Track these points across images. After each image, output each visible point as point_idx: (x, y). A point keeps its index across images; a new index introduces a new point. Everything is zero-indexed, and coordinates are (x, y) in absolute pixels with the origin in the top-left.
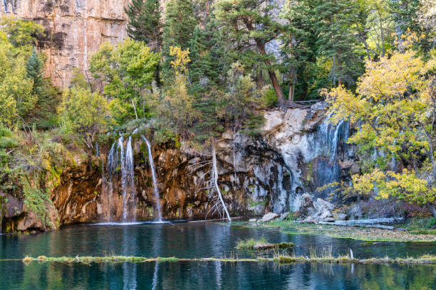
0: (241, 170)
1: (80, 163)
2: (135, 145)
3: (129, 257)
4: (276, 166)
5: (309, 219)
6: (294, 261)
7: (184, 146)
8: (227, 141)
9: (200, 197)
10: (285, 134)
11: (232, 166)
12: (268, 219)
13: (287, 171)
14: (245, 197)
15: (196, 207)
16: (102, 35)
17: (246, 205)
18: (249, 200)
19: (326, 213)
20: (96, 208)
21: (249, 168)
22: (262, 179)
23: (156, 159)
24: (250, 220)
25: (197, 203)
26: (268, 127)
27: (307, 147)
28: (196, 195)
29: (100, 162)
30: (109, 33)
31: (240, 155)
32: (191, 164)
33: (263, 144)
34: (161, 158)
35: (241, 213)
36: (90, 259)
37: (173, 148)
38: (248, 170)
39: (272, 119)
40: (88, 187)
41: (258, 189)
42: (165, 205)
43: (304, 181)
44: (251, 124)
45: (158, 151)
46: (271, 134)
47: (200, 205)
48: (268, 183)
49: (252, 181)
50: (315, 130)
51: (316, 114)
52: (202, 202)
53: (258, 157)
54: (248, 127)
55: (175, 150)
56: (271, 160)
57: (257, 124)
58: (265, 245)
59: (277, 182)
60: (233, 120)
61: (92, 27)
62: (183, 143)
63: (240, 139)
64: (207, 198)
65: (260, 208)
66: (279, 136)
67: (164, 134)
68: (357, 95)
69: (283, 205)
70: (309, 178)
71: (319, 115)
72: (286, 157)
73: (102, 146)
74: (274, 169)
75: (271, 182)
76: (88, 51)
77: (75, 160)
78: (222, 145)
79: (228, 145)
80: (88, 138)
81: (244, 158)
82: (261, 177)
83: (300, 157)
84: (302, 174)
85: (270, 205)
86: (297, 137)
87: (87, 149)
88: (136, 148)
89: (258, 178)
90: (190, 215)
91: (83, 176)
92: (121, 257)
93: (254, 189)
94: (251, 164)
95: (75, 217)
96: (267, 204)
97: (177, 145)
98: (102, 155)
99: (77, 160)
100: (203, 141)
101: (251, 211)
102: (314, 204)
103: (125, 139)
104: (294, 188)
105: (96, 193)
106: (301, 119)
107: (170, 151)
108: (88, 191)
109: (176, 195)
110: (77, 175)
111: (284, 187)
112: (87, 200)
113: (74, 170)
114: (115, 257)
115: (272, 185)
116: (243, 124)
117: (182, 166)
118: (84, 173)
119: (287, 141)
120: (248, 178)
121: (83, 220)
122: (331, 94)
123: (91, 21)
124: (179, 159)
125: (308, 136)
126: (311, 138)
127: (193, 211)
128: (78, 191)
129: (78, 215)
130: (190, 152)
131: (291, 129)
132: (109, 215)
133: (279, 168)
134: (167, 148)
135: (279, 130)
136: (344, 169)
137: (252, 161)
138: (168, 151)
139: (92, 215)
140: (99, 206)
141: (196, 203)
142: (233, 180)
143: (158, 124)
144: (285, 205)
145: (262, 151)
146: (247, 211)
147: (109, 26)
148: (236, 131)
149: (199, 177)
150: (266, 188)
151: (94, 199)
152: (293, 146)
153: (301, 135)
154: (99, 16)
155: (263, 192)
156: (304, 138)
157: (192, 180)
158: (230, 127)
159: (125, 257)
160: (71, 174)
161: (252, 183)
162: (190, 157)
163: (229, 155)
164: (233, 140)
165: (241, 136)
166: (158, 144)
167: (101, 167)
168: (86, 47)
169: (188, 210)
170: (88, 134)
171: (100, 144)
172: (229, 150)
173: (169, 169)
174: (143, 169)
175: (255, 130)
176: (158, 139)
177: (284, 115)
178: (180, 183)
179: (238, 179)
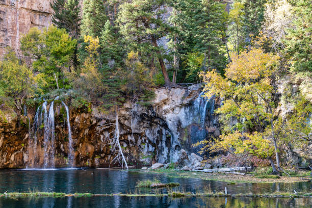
0: (137, 131)
1: (10, 120)
2: (57, 108)
3: (51, 193)
4: (162, 130)
5: (185, 167)
6: (183, 196)
7: (95, 112)
8: (127, 109)
9: (105, 151)
10: (169, 107)
11: (130, 128)
12: (156, 167)
13: (169, 133)
14: (138, 152)
15: (102, 158)
16: (32, 23)
17: (139, 157)
18: (140, 154)
19: (197, 163)
20: (23, 157)
21: (142, 130)
22: (151, 139)
23: (72, 121)
24: (143, 168)
25: (103, 155)
26: (157, 101)
27: (184, 116)
28: (102, 149)
29: (27, 120)
30: (37, 22)
31: (136, 120)
32: (99, 125)
33: (153, 113)
34: (76, 120)
35: (135, 164)
36: (17, 194)
37: (86, 113)
38: (141, 131)
39: (161, 95)
40: (16, 140)
41: (148, 146)
42: (78, 157)
43: (182, 141)
44: (145, 98)
45: (75, 114)
46: (159, 106)
48: (155, 142)
49: (143, 140)
50: (190, 104)
51: (191, 93)
52: (107, 154)
53: (149, 122)
54: (143, 99)
55: (88, 114)
56: (158, 125)
57: (149, 98)
58: (159, 185)
59: (162, 141)
60: (132, 93)
61: (23, 15)
62: (94, 109)
63: (137, 108)
64: (111, 151)
65: (149, 160)
66: (165, 107)
67: (80, 101)
68: (225, 77)
69: (165, 158)
70: (185, 139)
71: (193, 93)
72: (169, 123)
73: (30, 109)
74: (160, 132)
75: (157, 141)
76: (19, 34)
77: (6, 118)
78: (123, 112)
79: (128, 113)
80: (18, 101)
81: (139, 122)
82: (151, 137)
83: (179, 123)
84: (180, 135)
85: (156, 158)
86: (177, 109)
87: (16, 110)
88: (57, 111)
89: (148, 138)
90: (97, 164)
91: (13, 131)
92: (44, 193)
93: (145, 146)
94: (144, 127)
95: (5, 164)
96: (154, 157)
97: (89, 110)
98: (29, 115)
99: (8, 118)
100: (109, 108)
101: (142, 162)
102: (189, 157)
103: (49, 103)
104: (174, 146)
105: (23, 145)
106: (181, 96)
107: (84, 115)
108: (17, 143)
109: (87, 148)
110: (8, 130)
111: (167, 145)
112: (15, 151)
113: (4, 126)
114: (39, 193)
115: (158, 143)
116: (139, 97)
117: (92, 127)
118: (13, 129)
119: (171, 111)
120: (141, 138)
121: (12, 166)
122: (207, 75)
123: (23, 11)
124: (90, 121)
125: (185, 109)
126: (187, 110)
127: (99, 161)
128: (8, 142)
129: (8, 162)
130: (99, 116)
131: (174, 103)
132: (33, 162)
133: (164, 131)
134: (82, 112)
135: (165, 103)
136: (209, 133)
137: (145, 125)
138: (82, 114)
139: (19, 163)
140: (25, 155)
141: (101, 155)
142: (131, 139)
143: (75, 94)
145: (152, 118)
146: (139, 162)
147: (38, 17)
148: (134, 102)
149: (104, 136)
150: (154, 145)
151: (21, 150)
152: (175, 116)
153: (181, 108)
154: (30, 8)
155: (151, 148)
156: (183, 110)
157: (99, 138)
158: (130, 99)
159: (47, 193)
160: (3, 129)
162: (99, 120)
163: (128, 120)
164: (131, 109)
165: (137, 106)
166: (74, 109)
167: (28, 124)
168: (18, 31)
169: (96, 160)
170: (18, 98)
171: (27, 106)
172: (128, 116)
173: (82, 129)
174: (62, 128)
175: (148, 102)
176: (74, 105)
177: (169, 92)
178: (90, 140)
179: (134, 138)
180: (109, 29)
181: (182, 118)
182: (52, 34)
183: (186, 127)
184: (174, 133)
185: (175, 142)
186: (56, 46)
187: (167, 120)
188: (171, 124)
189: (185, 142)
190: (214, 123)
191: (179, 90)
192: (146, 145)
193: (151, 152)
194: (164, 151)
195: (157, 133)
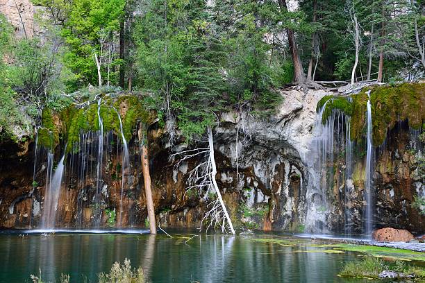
4: (283, 164)
8: (227, 125)
10: (304, 122)
11: (229, 160)
13: (298, 171)
14: (237, 204)
15: (173, 212)
17: (238, 213)
18: (242, 207)
20: (33, 208)
21: (249, 164)
22: (264, 181)
25: (174, 207)
26: (284, 111)
31: (240, 145)
33: (275, 133)
38: (247, 166)
39: (290, 100)
47: (178, 209)
48: (271, 186)
49: (249, 182)
53: (263, 150)
56: (279, 156)
59: (282, 185)
63: (246, 123)
66: (297, 123)
74: (280, 168)
75: (274, 185)
78: (220, 130)
79: (228, 131)
81: (247, 149)
82: (263, 177)
89: (258, 178)
90: (164, 223)
93: (250, 193)
94: (253, 159)
96: (268, 214)
112: (20, 195)
115: (276, 187)
119: (306, 131)
120: (245, 178)
133: (287, 167)
135: (297, 116)
137: (254, 156)
150: (266, 192)
151: (31, 193)
155: (261, 197)
157: (171, 176)
161: (249, 185)
162: (176, 142)
163: (225, 144)
164: (235, 124)
165: (247, 118)
169: (161, 216)
172: (227, 137)
177: (305, 96)
179: (231, 178)
187: (297, 147)
188: (306, 155)
191: (321, 92)
192: (253, 190)
193: (261, 203)
194: (288, 203)
195: (274, 170)
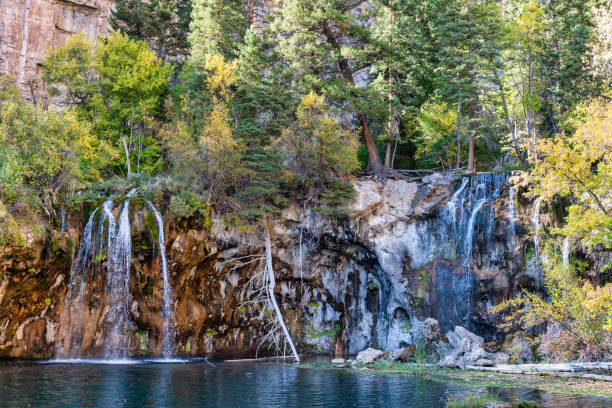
0: (303, 274)
1: (31, 241)
2: (136, 216)
4: (358, 272)
5: (447, 360)
7: (218, 228)
8: (288, 223)
9: (228, 319)
10: (383, 220)
11: (289, 268)
14: (302, 322)
15: (221, 335)
16: (57, 27)
17: (303, 335)
18: (307, 327)
19: (477, 351)
20: (45, 331)
21: (315, 272)
22: (334, 292)
23: (169, 247)
25: (222, 328)
26: (360, 206)
27: (416, 242)
28: (223, 314)
29: (69, 243)
31: (305, 249)
32: (222, 260)
33: (347, 233)
34: (176, 245)
37: (200, 228)
38: (313, 275)
39: (366, 193)
40: (36, 289)
41: (324, 309)
43: (413, 298)
44: (334, 198)
45: (174, 232)
46: (363, 218)
47: (226, 331)
48: (343, 300)
49: (316, 294)
51: (434, 191)
52: (232, 326)
53: (333, 255)
54: (327, 202)
55: (203, 233)
56: (352, 262)
57: (342, 199)
59: (357, 297)
60: (301, 188)
62: (215, 221)
63: (312, 221)
64: (241, 320)
65: (327, 341)
66: (374, 221)
69: (366, 337)
70: (420, 294)
71: (438, 192)
72: (384, 257)
73: (73, 215)
74: (353, 277)
75: (348, 297)
76: (28, 49)
77: (23, 236)
78: (279, 230)
79: (289, 232)
80: (47, 197)
81: (313, 254)
82: (333, 289)
83: (406, 258)
84: (409, 286)
85: (344, 338)
87: (44, 217)
88: (137, 222)
89: (327, 290)
90: (209, 349)
93: (317, 309)
94: (320, 265)
95: (3, 347)
96: (339, 335)
97: (207, 223)
98: (71, 230)
99: (28, 236)
100: (251, 220)
101: (312, 346)
102: (449, 335)
103: (118, 205)
104: (391, 310)
106: (409, 197)
107: (194, 234)
108: (35, 296)
109: (189, 312)
110: (21, 265)
111: (369, 308)
112: (29, 315)
113: (16, 254)
115: (349, 303)
116: (320, 197)
117: (206, 263)
118: (35, 262)
119: (386, 230)
120: (311, 290)
121: (16, 352)
124: (205, 249)
125: (417, 226)
126: (423, 229)
127: (214, 343)
128: (18, 296)
129: (9, 344)
130: (226, 237)
131: (393, 212)
133: (363, 275)
134: (190, 227)
135: (374, 213)
136: (483, 281)
137: (322, 262)
138: (190, 233)
139: (35, 344)
140: (50, 327)
141: (220, 328)
143: (176, 184)
144: (369, 338)
146: (306, 346)
147: (69, 14)
148: (307, 208)
149: (229, 284)
150: (338, 307)
151: (43, 313)
152: (395, 240)
153: (408, 223)
155: (331, 314)
156: (412, 227)
157: (218, 288)
158: (297, 200)
160: (10, 262)
161: (315, 298)
162: (224, 246)
163: (285, 248)
164: (298, 222)
165: (313, 216)
166: (176, 219)
167: (69, 253)
168: (25, 43)
169: (206, 340)
170: (46, 191)
171: (68, 210)
172: (289, 239)
173: (187, 265)
174: (142, 262)
175: (339, 208)
176: (176, 211)
177: (382, 188)
178: (197, 292)
179: (294, 290)
180: (255, 44)
181: (413, 247)
182: (117, 51)
183: (422, 268)
184: (394, 280)
185: (396, 301)
186: (128, 75)
187: (378, 250)
188: (387, 261)
189: (422, 299)
190: (493, 258)
191: (403, 183)
192: (321, 306)
193: (330, 322)
194: (364, 321)
195: (346, 279)
